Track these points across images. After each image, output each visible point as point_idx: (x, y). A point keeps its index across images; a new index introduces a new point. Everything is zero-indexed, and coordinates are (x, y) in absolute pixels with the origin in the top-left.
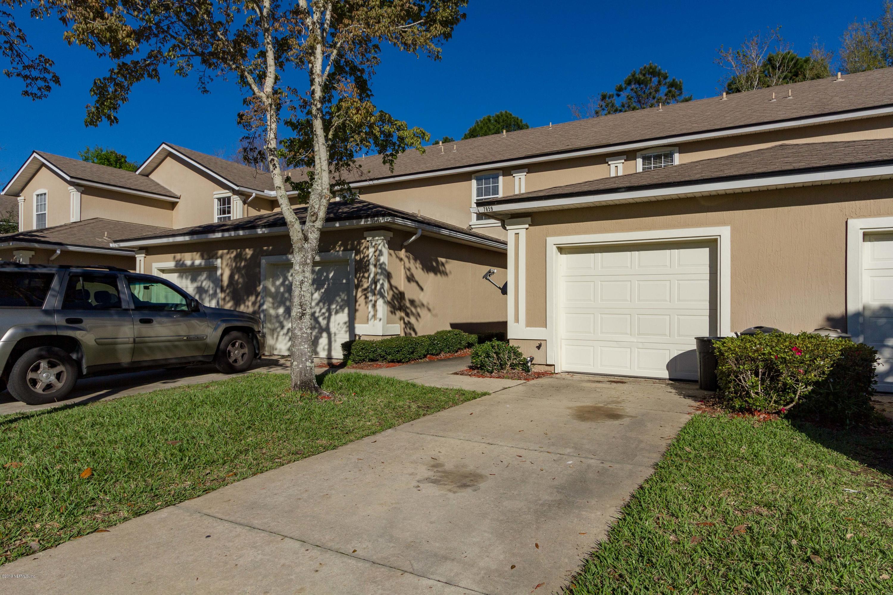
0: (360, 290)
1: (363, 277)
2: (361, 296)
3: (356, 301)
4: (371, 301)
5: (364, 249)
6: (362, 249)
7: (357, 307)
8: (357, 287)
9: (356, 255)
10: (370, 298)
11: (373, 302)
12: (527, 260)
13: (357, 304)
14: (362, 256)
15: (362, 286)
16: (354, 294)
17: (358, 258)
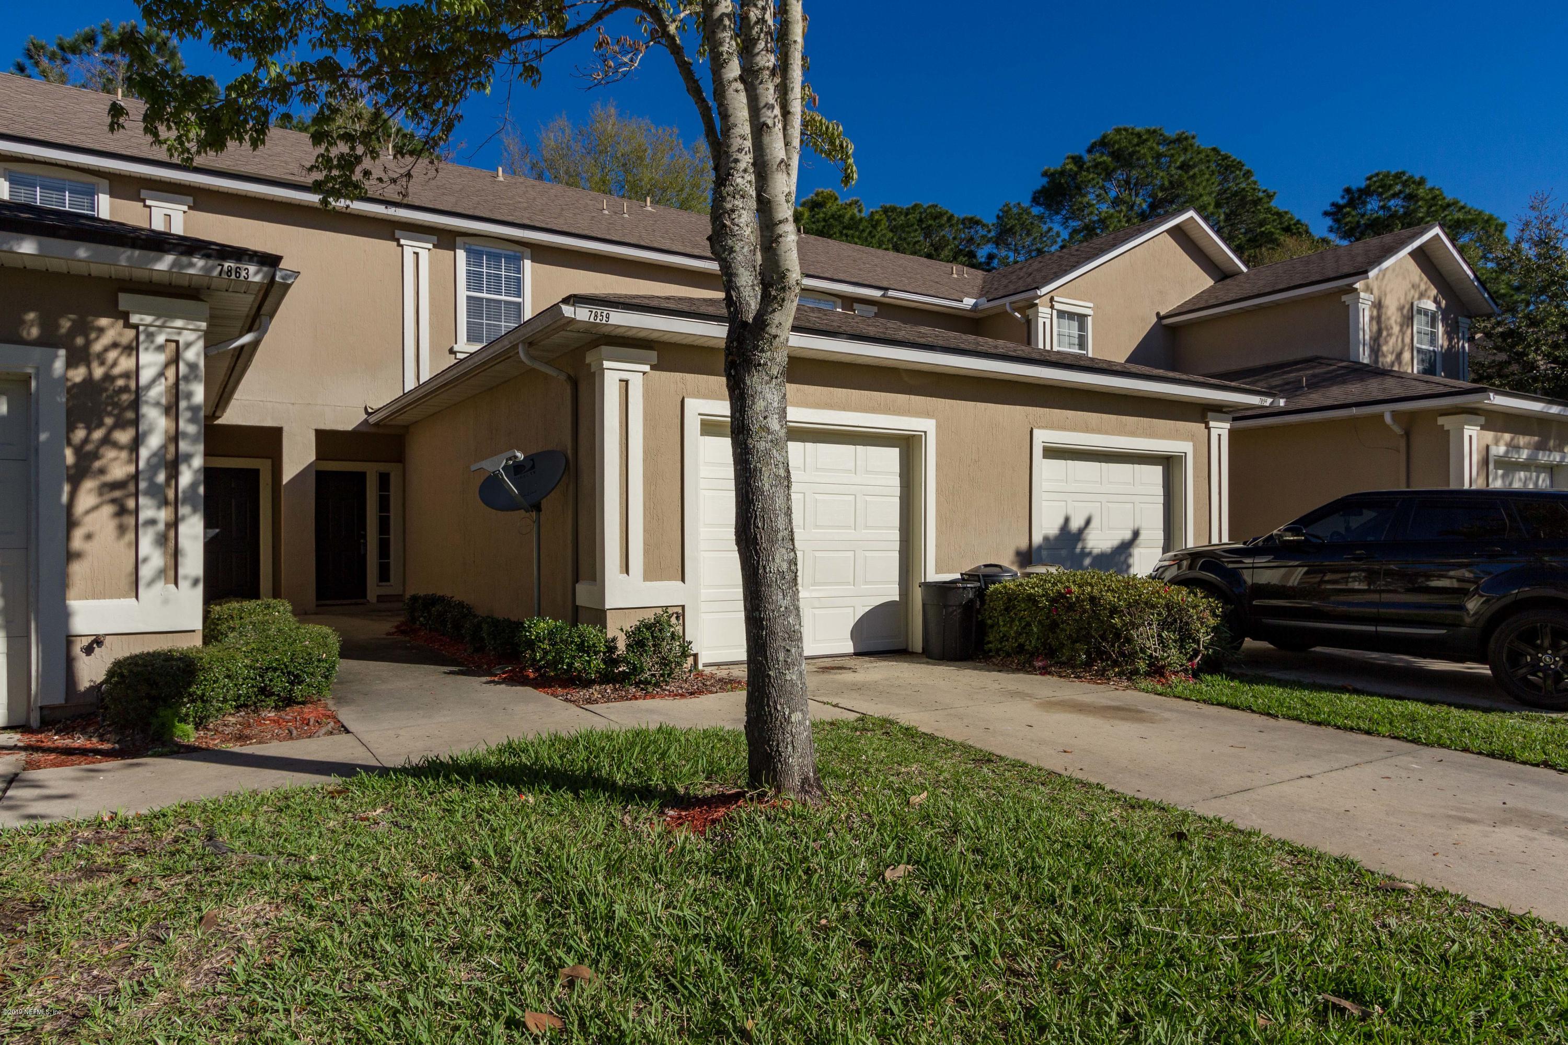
0: (89, 485)
1: (107, 441)
2: (95, 508)
3: (71, 523)
4: (152, 522)
5: (106, 350)
6: (98, 347)
7: (77, 543)
8: (76, 477)
9: (71, 363)
10: (145, 515)
11: (161, 527)
12: (645, 438)
13: (78, 536)
14: (98, 372)
15: (102, 471)
16: (65, 498)
17: (78, 375)
